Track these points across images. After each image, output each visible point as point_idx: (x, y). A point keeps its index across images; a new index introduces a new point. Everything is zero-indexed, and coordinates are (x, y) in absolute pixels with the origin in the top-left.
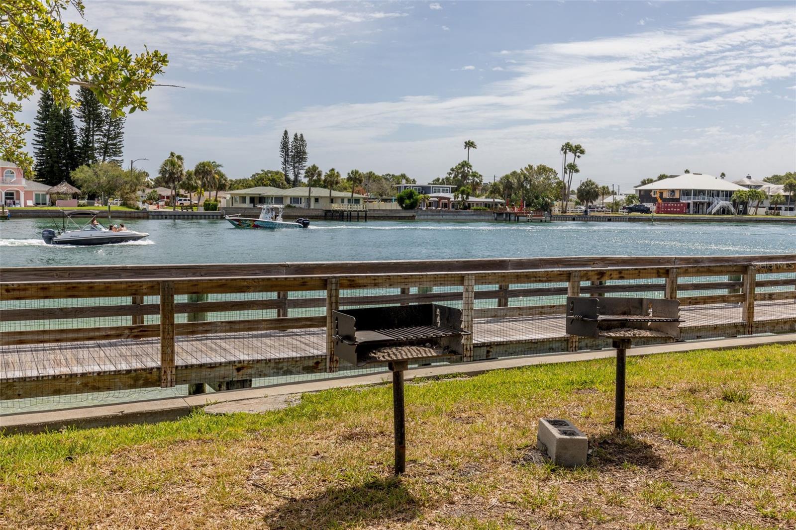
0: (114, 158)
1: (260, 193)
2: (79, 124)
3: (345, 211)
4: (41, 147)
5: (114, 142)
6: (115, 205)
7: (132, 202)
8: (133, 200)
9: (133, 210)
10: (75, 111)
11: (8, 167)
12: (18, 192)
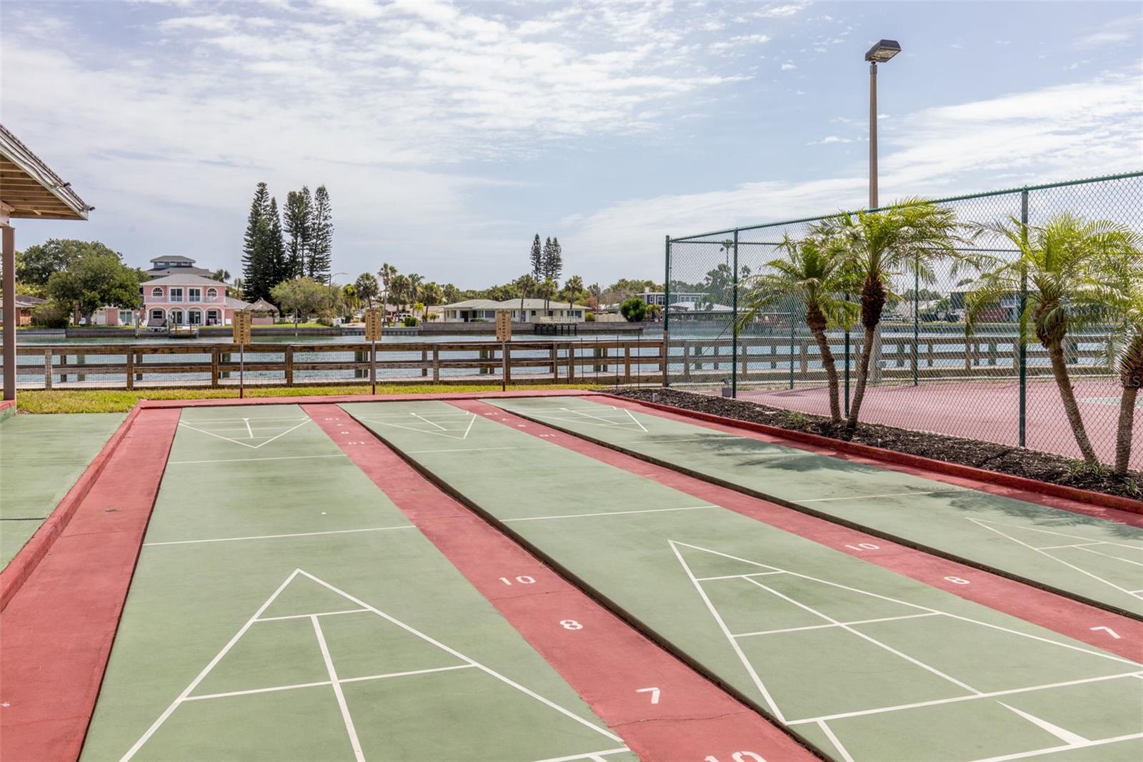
0: (322, 273)
1: (471, 306)
2: (287, 238)
3: (558, 324)
4: (250, 263)
5: (322, 256)
6: (312, 323)
7: (326, 319)
8: (328, 316)
9: (326, 327)
10: (283, 224)
11: (211, 285)
12: (219, 310)
